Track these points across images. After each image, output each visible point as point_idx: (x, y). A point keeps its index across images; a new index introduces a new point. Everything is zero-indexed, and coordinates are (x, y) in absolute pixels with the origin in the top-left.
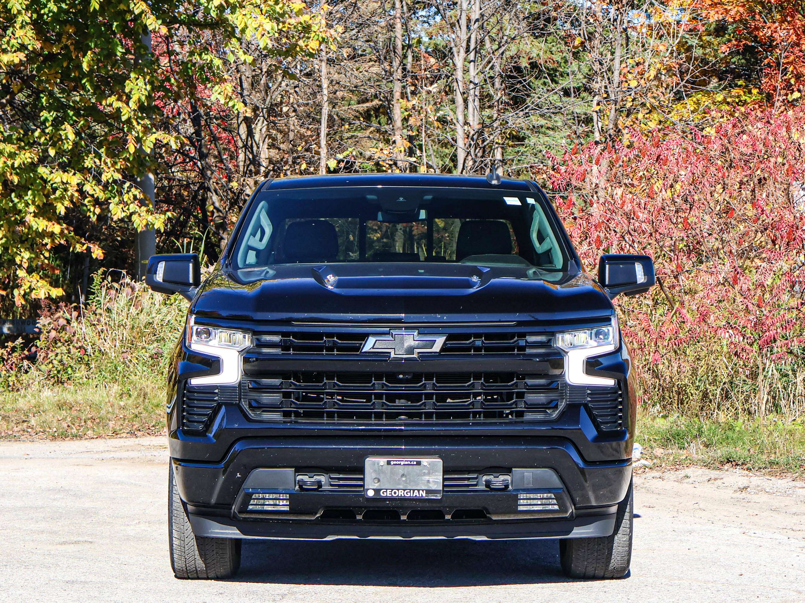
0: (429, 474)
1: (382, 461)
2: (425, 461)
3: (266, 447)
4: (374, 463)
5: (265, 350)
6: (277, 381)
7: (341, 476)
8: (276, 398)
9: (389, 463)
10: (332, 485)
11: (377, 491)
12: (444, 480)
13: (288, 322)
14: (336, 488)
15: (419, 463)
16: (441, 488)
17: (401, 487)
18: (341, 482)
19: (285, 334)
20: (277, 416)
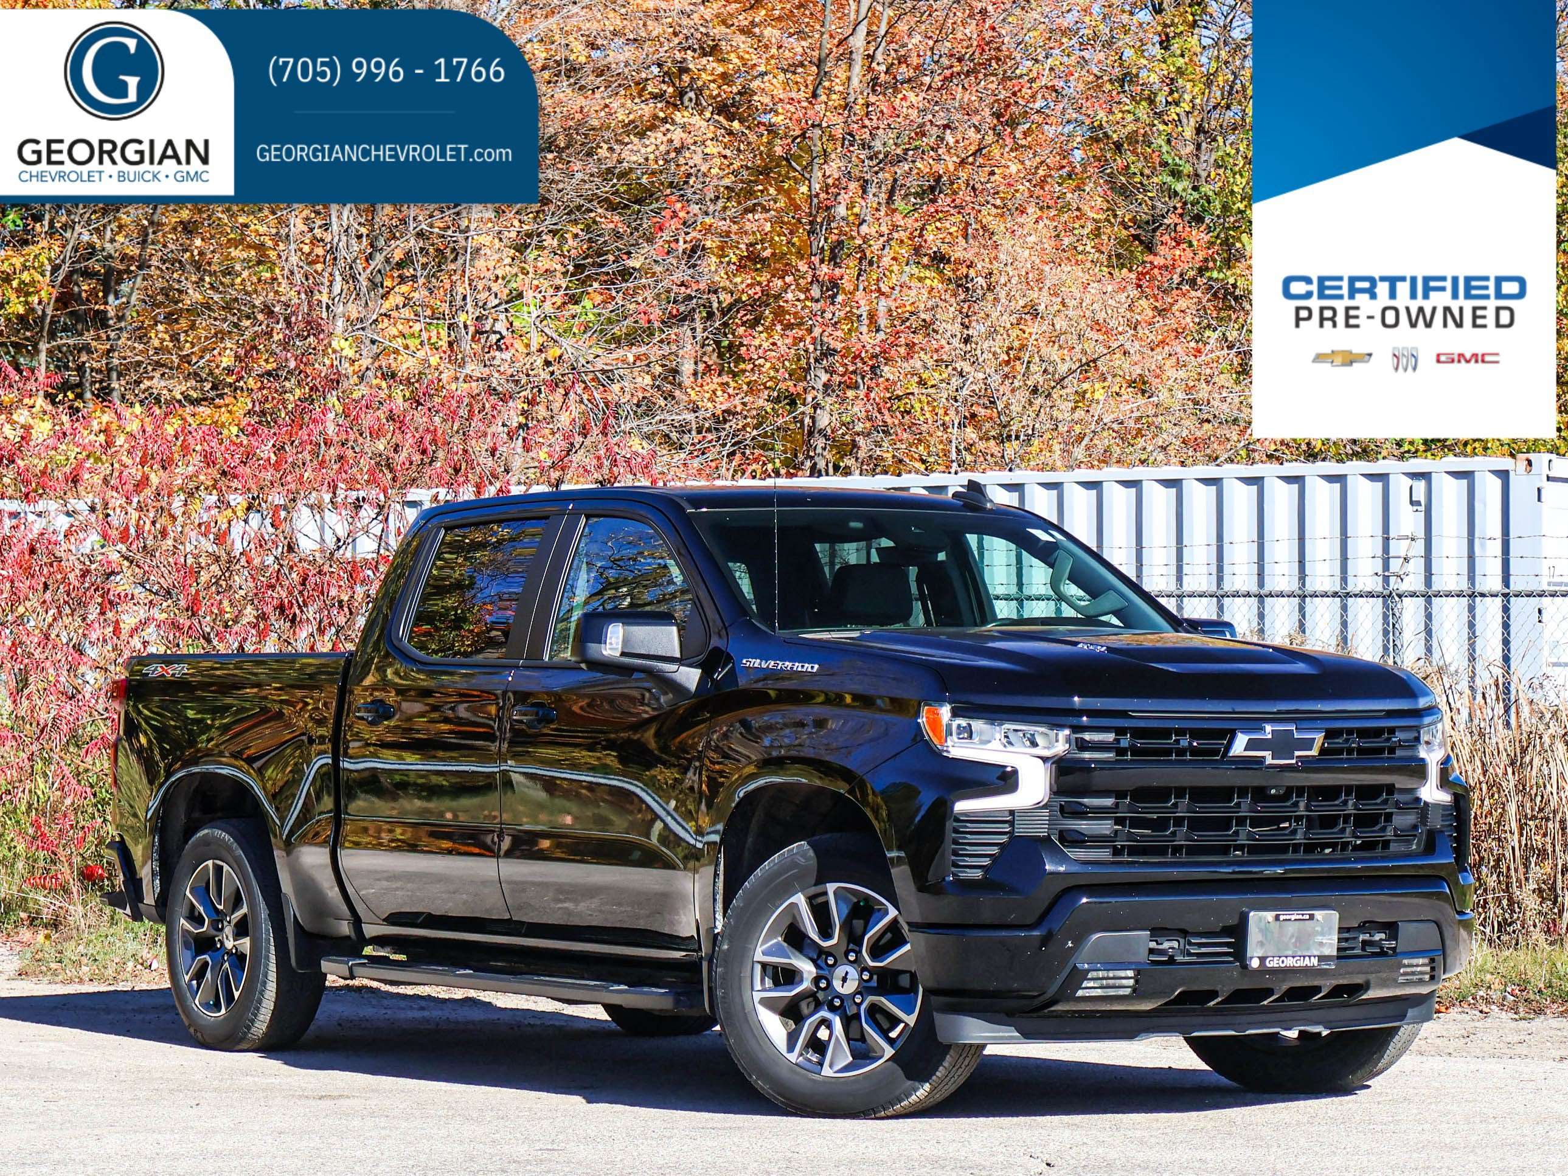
0: (1322, 934)
1: (1269, 916)
2: (1319, 914)
3: (1113, 900)
4: (1260, 919)
5: (1087, 755)
6: (1109, 802)
7: (1204, 940)
8: (1105, 827)
9: (1277, 918)
10: (1190, 954)
11: (1262, 959)
12: (1340, 940)
13: (1124, 714)
14: (1194, 959)
15: (1312, 917)
16: (1335, 953)
17: (1290, 953)
18: (1204, 950)
19: (1120, 731)
20: (1105, 855)
